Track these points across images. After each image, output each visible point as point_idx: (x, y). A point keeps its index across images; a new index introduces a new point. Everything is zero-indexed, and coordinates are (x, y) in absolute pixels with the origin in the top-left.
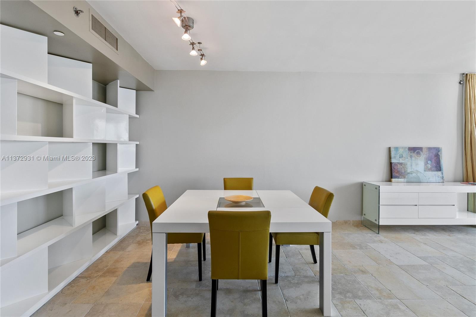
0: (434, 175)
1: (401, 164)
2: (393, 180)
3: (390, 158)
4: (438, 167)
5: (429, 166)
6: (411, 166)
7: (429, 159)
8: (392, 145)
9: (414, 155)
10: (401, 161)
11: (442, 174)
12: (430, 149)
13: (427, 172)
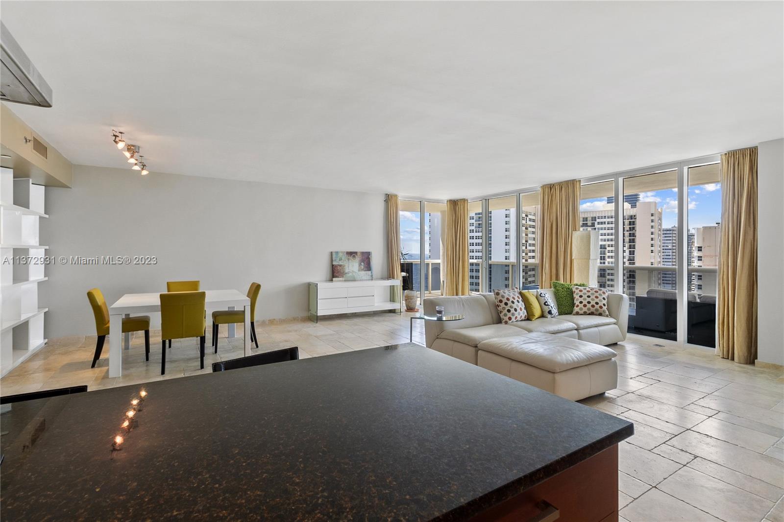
0: (364, 274)
1: (340, 266)
2: (334, 279)
3: (332, 261)
4: (368, 267)
5: (362, 267)
6: (349, 267)
7: (362, 261)
8: (334, 250)
9: (351, 258)
10: (341, 263)
11: (372, 273)
12: (363, 253)
13: (360, 272)
